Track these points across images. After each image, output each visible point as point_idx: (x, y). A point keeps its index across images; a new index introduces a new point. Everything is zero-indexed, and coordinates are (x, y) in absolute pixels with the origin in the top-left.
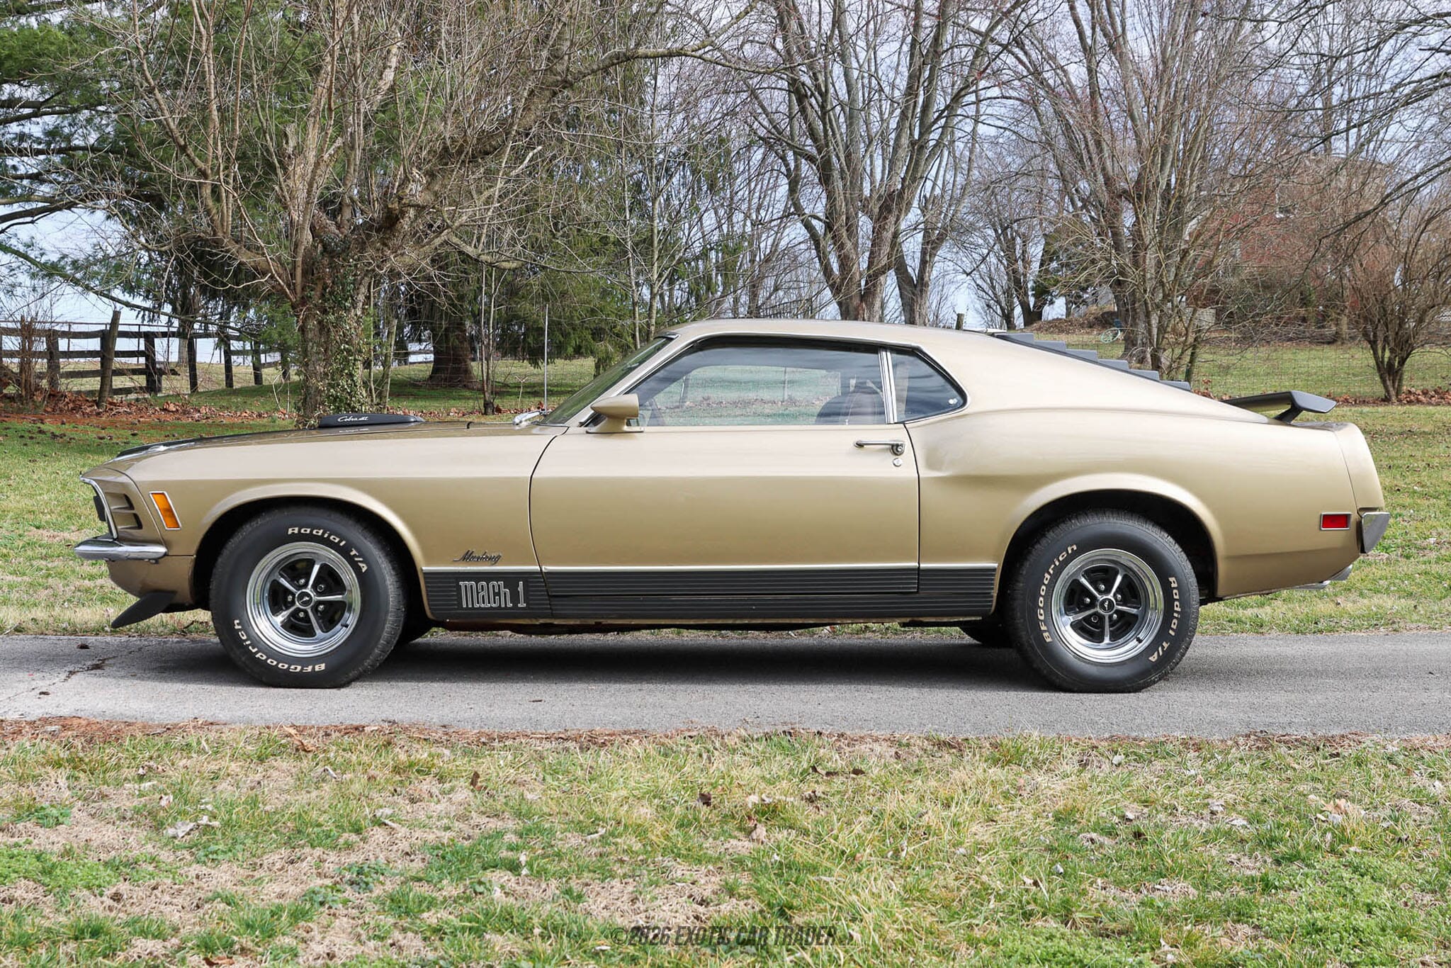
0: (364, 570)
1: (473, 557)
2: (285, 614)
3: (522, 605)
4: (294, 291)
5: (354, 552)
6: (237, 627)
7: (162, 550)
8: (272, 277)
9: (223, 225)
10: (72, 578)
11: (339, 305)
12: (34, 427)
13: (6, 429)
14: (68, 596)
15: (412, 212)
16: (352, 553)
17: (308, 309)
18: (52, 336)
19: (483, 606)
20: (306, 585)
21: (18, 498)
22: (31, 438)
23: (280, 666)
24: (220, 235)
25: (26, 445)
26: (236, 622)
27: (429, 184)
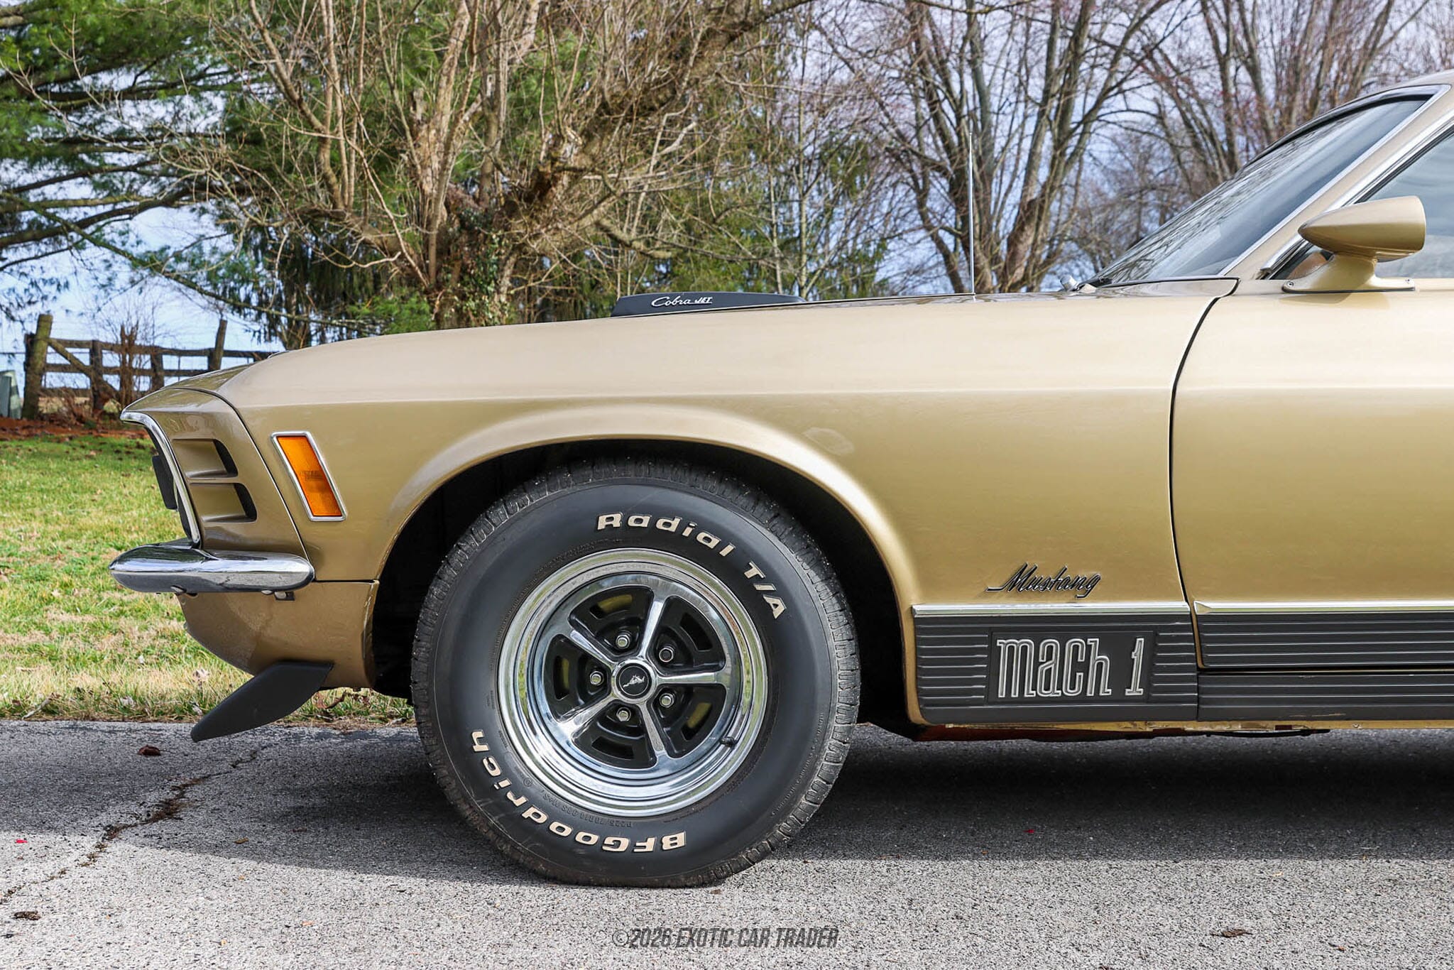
0: (777, 613)
1: (1035, 582)
2: (587, 714)
3: (1135, 690)
4: (427, 273)
5: (753, 571)
6: (477, 748)
7: (301, 567)
8: (402, 257)
9: (343, 198)
10: (153, 617)
11: (480, 289)
12: (133, 443)
13: (101, 444)
14: (146, 644)
15: (565, 179)
16: (750, 574)
17: (444, 294)
18: (157, 353)
19: (1045, 694)
20: (634, 646)
21: (100, 514)
22: (128, 453)
23: (580, 837)
24: (341, 208)
25: (121, 459)
26: (477, 735)
27: (585, 145)
